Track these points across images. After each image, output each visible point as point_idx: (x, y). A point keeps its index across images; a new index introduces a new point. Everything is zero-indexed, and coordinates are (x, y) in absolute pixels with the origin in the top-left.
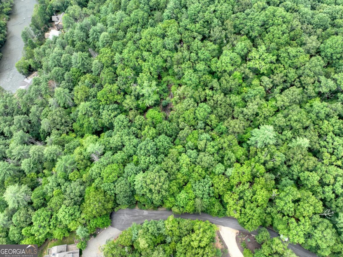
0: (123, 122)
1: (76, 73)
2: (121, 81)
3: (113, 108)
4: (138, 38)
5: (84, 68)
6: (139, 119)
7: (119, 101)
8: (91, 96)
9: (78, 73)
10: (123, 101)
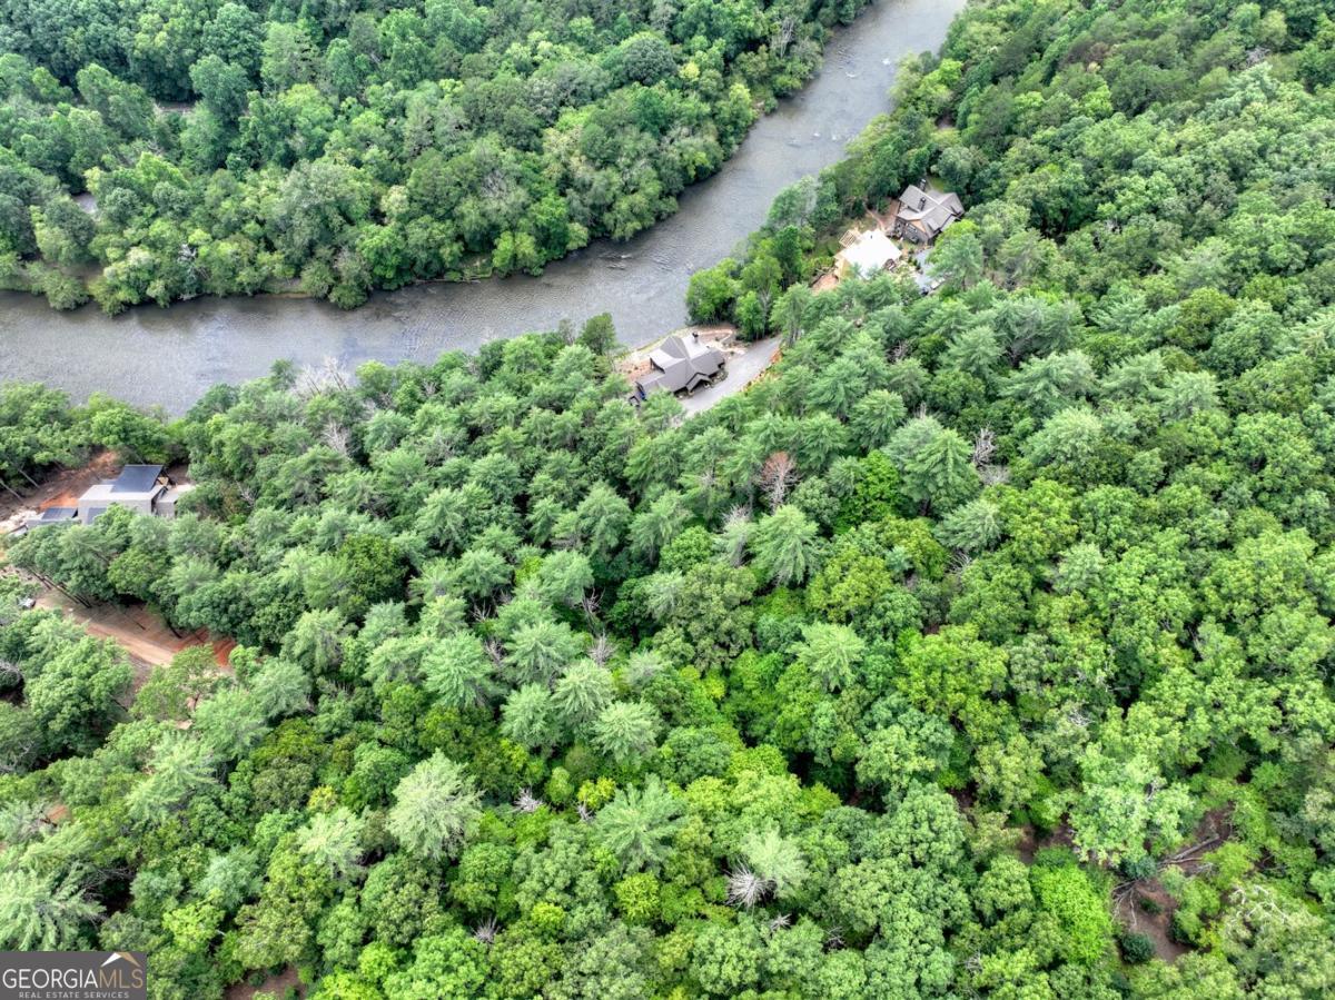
0: (937, 839)
1: (881, 481)
2: (1036, 663)
3: (932, 739)
4: (1214, 534)
5: (922, 487)
6: (1008, 882)
7: (974, 732)
8: (880, 617)
9: (886, 486)
10: (986, 741)
